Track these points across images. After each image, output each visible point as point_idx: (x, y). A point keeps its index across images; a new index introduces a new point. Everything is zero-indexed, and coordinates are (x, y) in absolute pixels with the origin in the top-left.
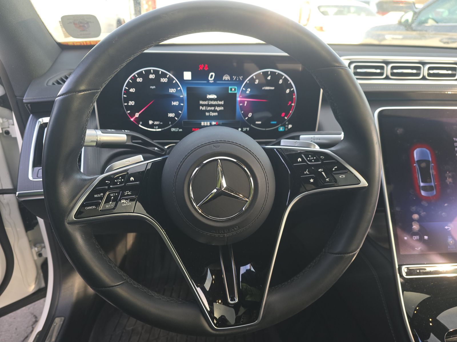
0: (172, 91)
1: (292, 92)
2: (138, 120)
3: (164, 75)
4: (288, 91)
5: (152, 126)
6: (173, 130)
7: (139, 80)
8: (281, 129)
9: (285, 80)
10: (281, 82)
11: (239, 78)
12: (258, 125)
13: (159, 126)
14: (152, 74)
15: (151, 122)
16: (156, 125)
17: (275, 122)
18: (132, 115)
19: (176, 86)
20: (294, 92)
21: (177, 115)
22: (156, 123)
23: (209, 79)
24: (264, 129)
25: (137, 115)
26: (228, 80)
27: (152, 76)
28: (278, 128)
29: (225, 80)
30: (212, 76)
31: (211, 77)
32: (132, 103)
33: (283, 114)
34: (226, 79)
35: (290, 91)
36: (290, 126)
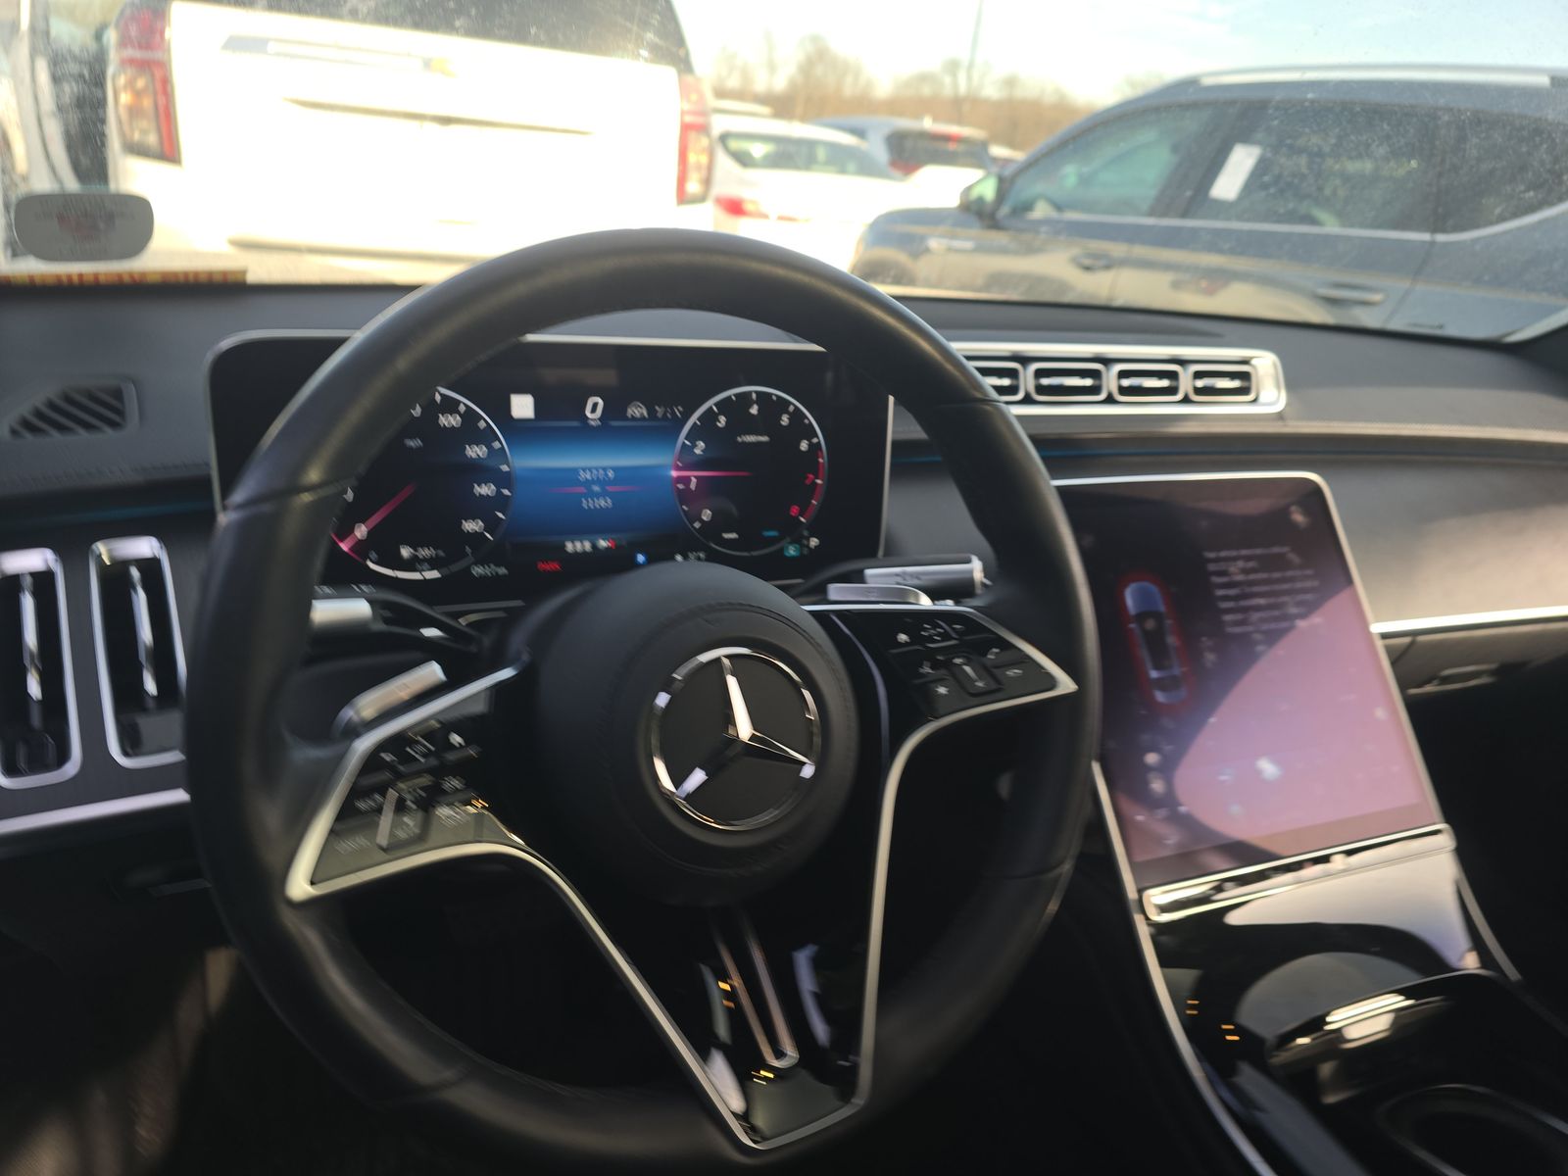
0: (476, 452)
1: (815, 448)
2: (362, 548)
3: (450, 406)
4: (804, 446)
5: (410, 565)
6: (478, 570)
8: (792, 551)
9: (797, 416)
10: (785, 420)
11: (674, 413)
12: (729, 543)
13: (433, 564)
15: (405, 552)
16: (425, 560)
17: (774, 533)
18: (345, 532)
19: (487, 437)
20: (821, 449)
21: (491, 524)
22: (425, 552)
23: (588, 414)
24: (745, 554)
25: (361, 531)
26: (643, 418)
28: (782, 550)
29: (634, 418)
30: (595, 405)
31: (594, 410)
33: (794, 510)
34: (638, 415)
35: (810, 444)
36: (814, 542)
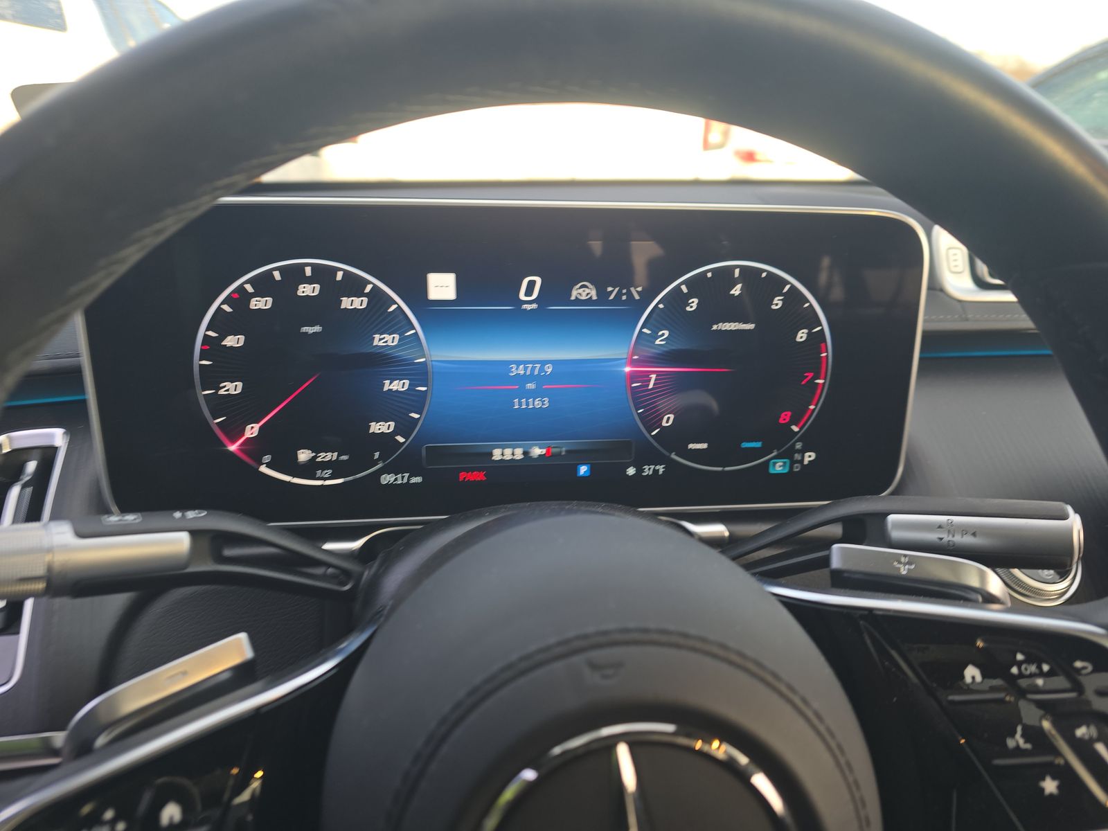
0: (385, 340)
1: (816, 340)
2: (255, 448)
3: (354, 286)
4: (802, 336)
5: (309, 470)
6: (387, 479)
7: (260, 303)
8: (779, 467)
9: (794, 297)
10: (777, 303)
11: (629, 294)
12: (696, 456)
13: (337, 469)
14: (309, 281)
15: (304, 456)
16: (325, 465)
17: (758, 445)
18: (234, 432)
19: (397, 323)
20: (824, 340)
21: (405, 427)
22: (324, 457)
23: (522, 296)
24: (720, 469)
25: (252, 431)
26: (589, 301)
27: (307, 290)
28: (767, 463)
29: (578, 302)
30: (532, 285)
31: (529, 292)
32: (232, 388)
33: (785, 416)
34: (584, 297)
35: (809, 334)
36: (809, 457)
